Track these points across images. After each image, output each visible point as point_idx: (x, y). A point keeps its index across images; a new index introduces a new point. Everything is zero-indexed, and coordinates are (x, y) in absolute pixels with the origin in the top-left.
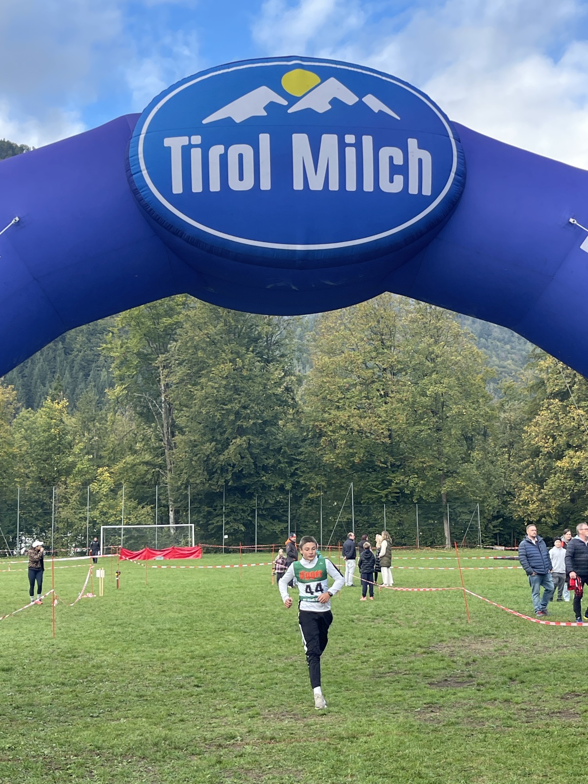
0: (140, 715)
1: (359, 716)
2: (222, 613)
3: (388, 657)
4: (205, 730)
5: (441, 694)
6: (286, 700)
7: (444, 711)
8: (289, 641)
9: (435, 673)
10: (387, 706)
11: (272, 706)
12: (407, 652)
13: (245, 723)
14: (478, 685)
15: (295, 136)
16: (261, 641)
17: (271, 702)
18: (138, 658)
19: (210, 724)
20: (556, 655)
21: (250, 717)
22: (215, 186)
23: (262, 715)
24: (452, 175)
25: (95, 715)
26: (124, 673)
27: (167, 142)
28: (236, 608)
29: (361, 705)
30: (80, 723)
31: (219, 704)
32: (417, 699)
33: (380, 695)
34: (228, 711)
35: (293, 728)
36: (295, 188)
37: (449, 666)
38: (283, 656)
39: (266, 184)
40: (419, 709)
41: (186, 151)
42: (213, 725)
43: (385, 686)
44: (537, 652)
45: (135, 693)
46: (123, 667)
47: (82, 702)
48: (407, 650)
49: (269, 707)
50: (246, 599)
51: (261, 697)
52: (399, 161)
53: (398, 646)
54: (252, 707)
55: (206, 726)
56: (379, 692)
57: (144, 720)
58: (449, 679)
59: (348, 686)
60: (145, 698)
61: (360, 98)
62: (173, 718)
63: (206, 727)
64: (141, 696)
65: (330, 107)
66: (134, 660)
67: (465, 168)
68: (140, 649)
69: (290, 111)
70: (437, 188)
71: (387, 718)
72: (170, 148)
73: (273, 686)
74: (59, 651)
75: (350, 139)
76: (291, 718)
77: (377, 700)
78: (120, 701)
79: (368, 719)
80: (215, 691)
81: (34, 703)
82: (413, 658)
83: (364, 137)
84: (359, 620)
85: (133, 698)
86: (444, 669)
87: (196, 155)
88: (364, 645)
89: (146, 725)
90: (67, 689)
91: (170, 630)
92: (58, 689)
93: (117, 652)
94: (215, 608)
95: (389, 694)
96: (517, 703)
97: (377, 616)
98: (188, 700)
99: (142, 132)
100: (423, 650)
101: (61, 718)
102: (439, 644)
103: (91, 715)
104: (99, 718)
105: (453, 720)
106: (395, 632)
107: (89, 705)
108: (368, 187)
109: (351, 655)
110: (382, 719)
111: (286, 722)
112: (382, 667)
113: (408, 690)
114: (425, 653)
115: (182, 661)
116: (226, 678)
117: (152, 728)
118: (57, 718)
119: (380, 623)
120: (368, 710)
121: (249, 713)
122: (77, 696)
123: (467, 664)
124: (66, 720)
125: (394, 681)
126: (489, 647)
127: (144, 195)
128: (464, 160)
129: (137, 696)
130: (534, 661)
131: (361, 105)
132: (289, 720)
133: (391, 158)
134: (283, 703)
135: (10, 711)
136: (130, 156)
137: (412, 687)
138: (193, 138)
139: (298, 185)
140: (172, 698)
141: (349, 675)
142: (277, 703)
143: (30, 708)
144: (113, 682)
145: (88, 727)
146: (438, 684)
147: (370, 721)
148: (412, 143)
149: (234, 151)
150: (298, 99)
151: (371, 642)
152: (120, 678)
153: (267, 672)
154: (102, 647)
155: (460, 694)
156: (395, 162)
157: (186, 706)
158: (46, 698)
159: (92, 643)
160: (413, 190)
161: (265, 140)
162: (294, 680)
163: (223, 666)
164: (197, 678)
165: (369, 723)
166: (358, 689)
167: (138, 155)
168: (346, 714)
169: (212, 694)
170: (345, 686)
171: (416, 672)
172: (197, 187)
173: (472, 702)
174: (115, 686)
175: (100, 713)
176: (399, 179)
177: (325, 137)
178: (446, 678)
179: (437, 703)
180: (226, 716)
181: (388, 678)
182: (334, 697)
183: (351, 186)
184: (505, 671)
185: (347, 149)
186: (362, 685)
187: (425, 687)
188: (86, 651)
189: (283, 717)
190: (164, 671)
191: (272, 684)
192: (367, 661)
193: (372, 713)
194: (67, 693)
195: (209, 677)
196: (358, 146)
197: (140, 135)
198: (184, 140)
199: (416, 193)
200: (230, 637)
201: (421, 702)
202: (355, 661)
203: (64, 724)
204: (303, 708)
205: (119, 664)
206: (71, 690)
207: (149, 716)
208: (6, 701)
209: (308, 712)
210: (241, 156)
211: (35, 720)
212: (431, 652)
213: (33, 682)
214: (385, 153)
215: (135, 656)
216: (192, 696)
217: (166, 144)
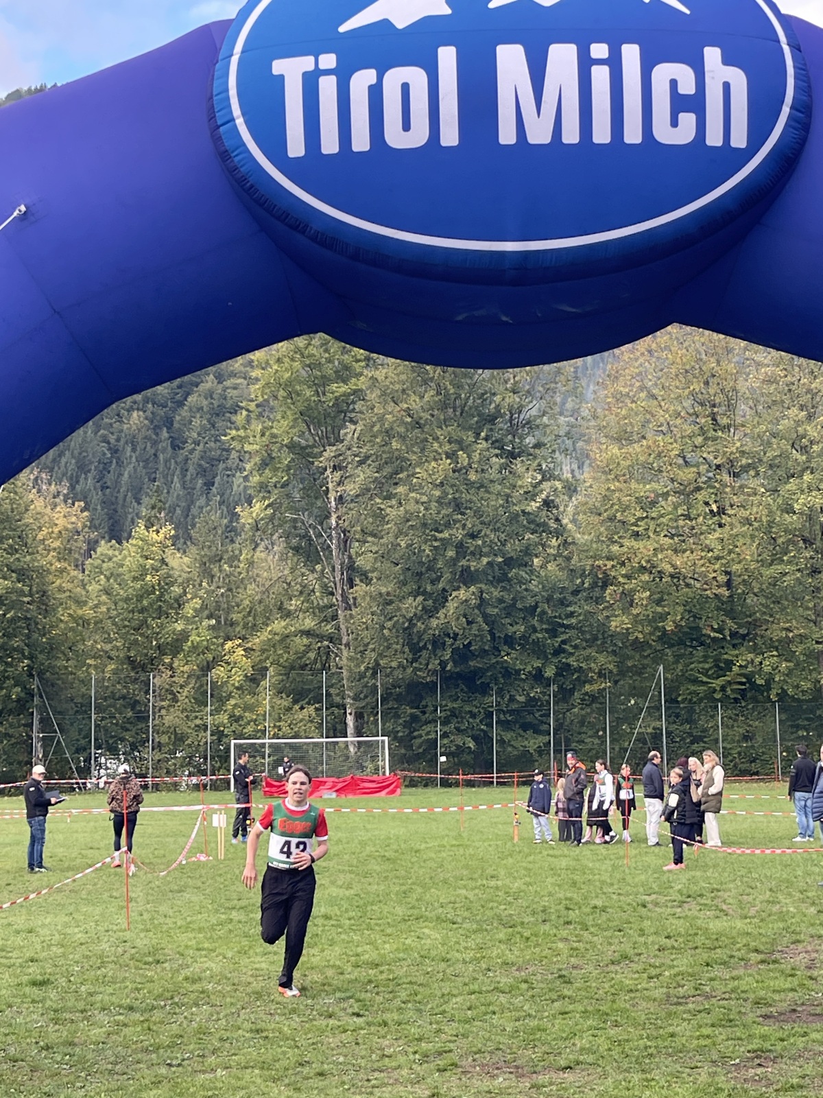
0: (252, 1064)
1: (629, 1072)
2: (420, 890)
3: (697, 969)
4: (358, 1091)
5: (780, 1034)
6: (506, 1041)
7: (782, 1065)
8: (528, 939)
9: (777, 997)
10: (681, 1055)
11: (479, 1052)
12: (732, 960)
13: (429, 1080)
15: (502, 51)
16: (479, 938)
17: (480, 1045)
18: (264, 966)
19: (368, 1080)
21: (439, 1070)
22: (361, 142)
23: (461, 1067)
24: (786, 110)
25: (174, 1063)
26: (236, 990)
27: (278, 67)
28: (445, 882)
29: (636, 1053)
30: (148, 1075)
31: (389, 1047)
32: (736, 1042)
33: (672, 1035)
34: (402, 1059)
35: (510, 1090)
36: (502, 141)
37: (802, 985)
38: (513, 964)
39: (450, 136)
40: (737, 1061)
41: (310, 82)
42: (374, 1082)
43: (684, 1020)
45: (247, 1025)
46: (236, 981)
47: (157, 1041)
48: (732, 957)
49: (476, 1053)
50: (467, 867)
51: (463, 1035)
52: (687, 87)
53: (718, 950)
54: (446, 1052)
55: (360, 1084)
56: (671, 1029)
57: (257, 1071)
58: (799, 1009)
59: (619, 1019)
60: (264, 1034)
62: (306, 1070)
63: (362, 1087)
64: (257, 1031)
66: (256, 969)
67: (810, 96)
69: (492, 5)
70: (757, 134)
71: (677, 1075)
72: (282, 76)
73: (488, 1017)
74: (133, 951)
75: (599, 50)
76: (511, 1073)
77: (666, 1044)
78: (221, 1039)
79: (644, 1076)
80: (385, 1024)
81: (76, 1040)
82: (741, 972)
83: (625, 47)
84: (656, 904)
85: (245, 1034)
86: (793, 990)
87: (328, 87)
88: (657, 947)
89: (259, 1081)
90: (137, 1016)
92: (121, 1018)
93: (229, 955)
94: (410, 882)
95: (688, 1033)
97: (689, 897)
98: (337, 1040)
99: (235, 51)
100: (760, 957)
101: (118, 1067)
102: (792, 947)
103: (169, 1061)
104: (180, 1069)
105: (795, 1081)
106: (716, 926)
107: (168, 1046)
108: (632, 135)
109: (632, 965)
110: (669, 1078)
111: (501, 1079)
112: (683, 986)
113: (724, 1026)
114: (763, 962)
115: (339, 971)
116: (409, 1001)
117: (267, 1086)
118: (110, 1066)
119: (692, 909)
120: (647, 1061)
121: (439, 1062)
122: (149, 1029)
124: (126, 1070)
125: (700, 1012)
127: (239, 162)
128: (808, 82)
129: (251, 1031)
132: (507, 1076)
133: (674, 83)
134: (501, 1046)
135: (33, 1054)
136: (214, 93)
137: (731, 1021)
138: (322, 58)
139: (507, 136)
140: (309, 1036)
141: (623, 1002)
142: (491, 1046)
143: (69, 1050)
144: (216, 1005)
145: (159, 1082)
146: (780, 1018)
147: (647, 1080)
148: (712, 55)
149: (395, 78)
151: (669, 943)
152: (228, 1000)
153: (480, 993)
154: (206, 945)
155: (814, 1036)
156: (682, 91)
157: (333, 1050)
158: (97, 1033)
159: (190, 939)
160: (714, 138)
161: (447, 57)
162: (525, 1008)
163: (406, 981)
164: (358, 1001)
165: (645, 1083)
166: (636, 1025)
167: (227, 90)
168: (607, 1068)
169: (380, 1029)
170: (613, 1018)
171: (743, 995)
172: (330, 144)
174: (218, 1013)
175: (183, 1060)
176: (688, 120)
177: (555, 49)
178: (794, 1007)
179: (770, 1051)
180: (399, 1067)
181: (690, 1006)
182: (591, 1038)
185: (595, 69)
186: (643, 1017)
187: (754, 1022)
188: (179, 953)
189: (496, 1072)
191: (486, 1013)
192: (657, 976)
193: (652, 1066)
194: (135, 1024)
195: (379, 999)
196: (614, 62)
197: (232, 55)
198: (307, 63)
199: (719, 143)
200: (426, 931)
201: (742, 1049)
202: (636, 976)
203: (121, 1078)
204: (533, 1056)
205: (229, 975)
206: (142, 1019)
207: (266, 1066)
208: (30, 1036)
209: (542, 1063)
210: (405, 88)
211: (73, 1069)
212: (775, 962)
213: (81, 1005)
214: (664, 73)
215: (259, 962)
216: (345, 1031)
217: (275, 71)
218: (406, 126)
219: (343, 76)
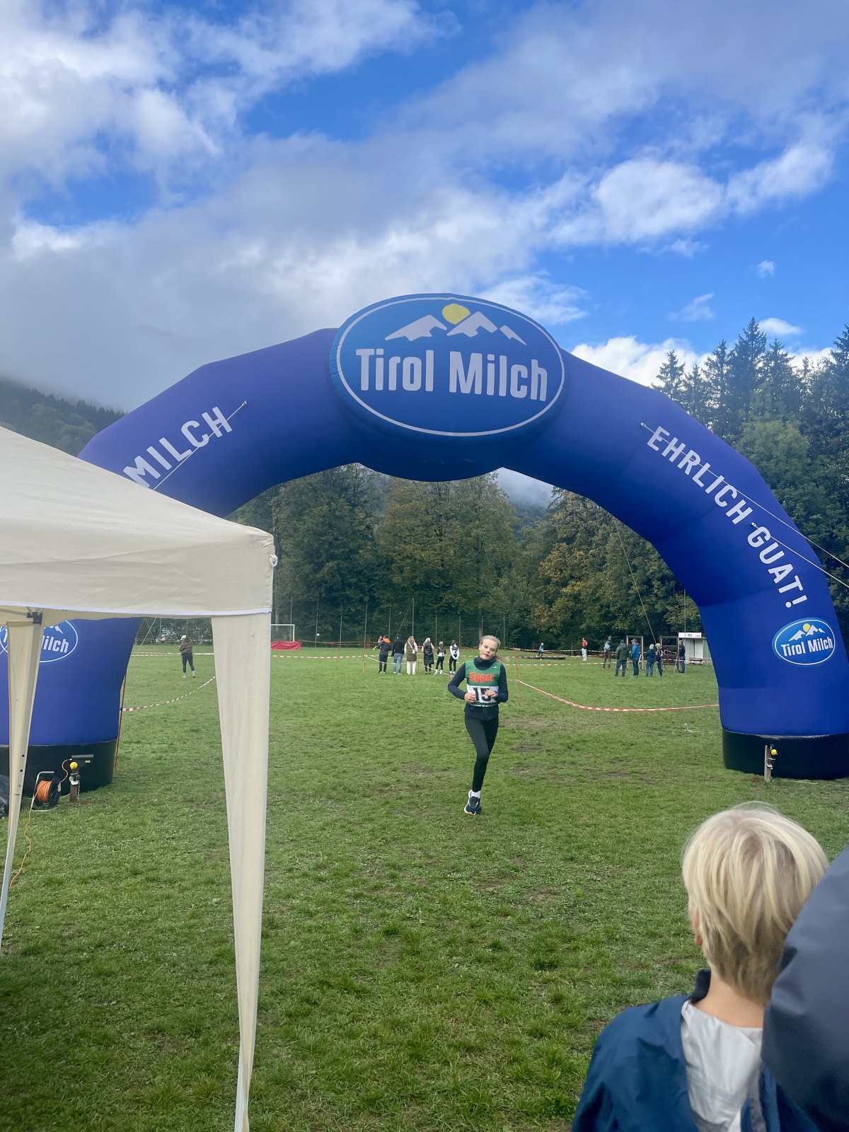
0: (312, 767)
2: (336, 693)
4: (364, 779)
5: (523, 757)
7: (532, 770)
8: (396, 715)
9: (513, 741)
13: (391, 774)
14: (547, 751)
15: (452, 354)
16: (375, 714)
18: (289, 725)
19: (366, 774)
20: (594, 731)
22: (393, 386)
23: (401, 769)
24: (561, 387)
27: (359, 352)
28: (345, 689)
31: (366, 760)
34: (374, 766)
36: (451, 391)
37: (521, 737)
38: (397, 726)
39: (429, 387)
40: (512, 767)
41: (372, 360)
42: (369, 775)
44: (579, 728)
49: (403, 763)
51: (394, 756)
52: (525, 375)
57: (316, 770)
58: (524, 746)
60: (309, 754)
61: (499, 327)
62: (337, 770)
63: (365, 777)
64: (306, 753)
65: (477, 333)
68: (288, 718)
69: (448, 335)
70: (550, 396)
72: (360, 356)
75: (491, 357)
78: (292, 756)
80: (358, 751)
83: (501, 357)
84: (441, 701)
86: (518, 738)
87: (380, 363)
89: (320, 774)
91: (304, 704)
94: (329, 689)
96: (581, 765)
98: (341, 757)
99: (339, 344)
105: (541, 776)
108: (502, 393)
115: (324, 727)
116: (362, 741)
117: (325, 777)
123: (533, 735)
126: (541, 723)
128: (569, 377)
129: (302, 753)
130: (580, 735)
131: (499, 332)
133: (519, 373)
136: (329, 359)
137: (500, 751)
138: (378, 350)
139: (453, 389)
146: (517, 750)
148: (535, 363)
149: (408, 361)
150: (455, 326)
153: (390, 738)
155: (537, 757)
156: (522, 376)
160: (534, 397)
161: (430, 355)
162: (413, 744)
163: (355, 732)
164: (340, 740)
167: (336, 360)
169: (357, 753)
172: (379, 386)
173: (548, 763)
176: (524, 388)
177: (473, 355)
178: (522, 746)
179: (523, 763)
180: (375, 769)
183: (490, 392)
184: (561, 741)
185: (489, 365)
187: (510, 752)
190: (313, 735)
191: (398, 747)
192: (460, 732)
195: (349, 740)
196: (497, 363)
197: (338, 346)
198: (371, 352)
199: (535, 399)
200: (351, 711)
201: (511, 763)
210: (412, 366)
214: (516, 368)
216: (343, 754)
217: (357, 354)
218: (412, 382)
219: (386, 359)
